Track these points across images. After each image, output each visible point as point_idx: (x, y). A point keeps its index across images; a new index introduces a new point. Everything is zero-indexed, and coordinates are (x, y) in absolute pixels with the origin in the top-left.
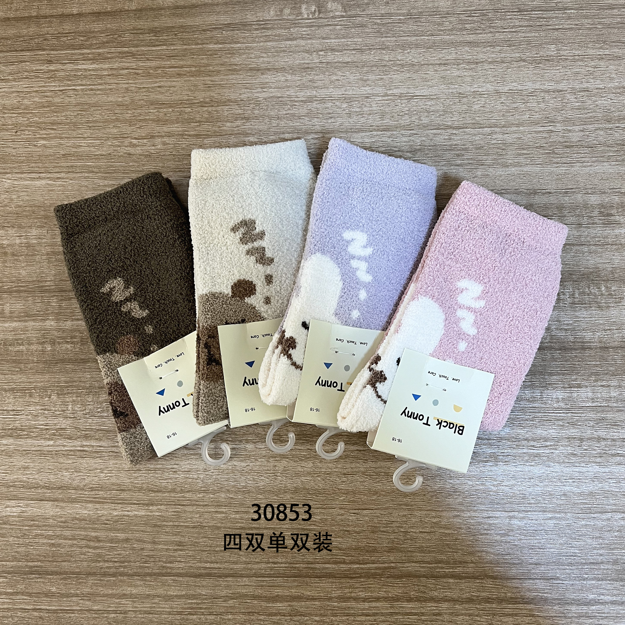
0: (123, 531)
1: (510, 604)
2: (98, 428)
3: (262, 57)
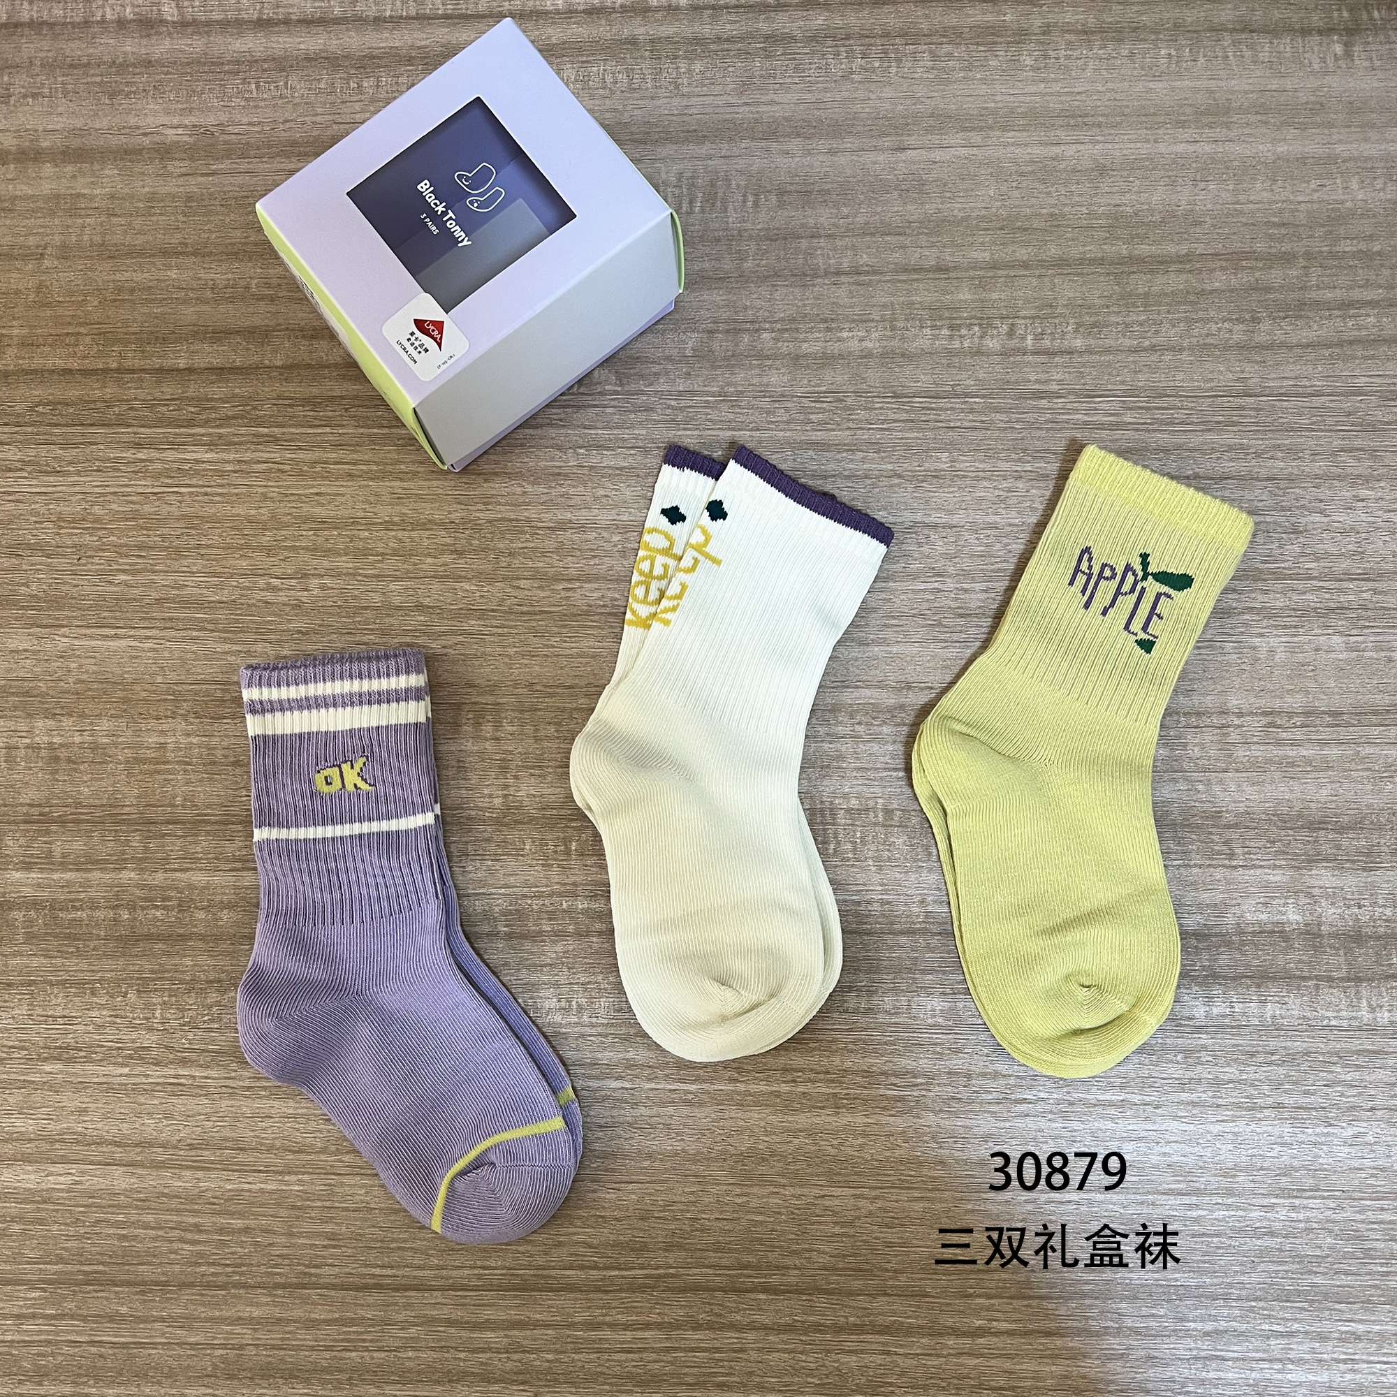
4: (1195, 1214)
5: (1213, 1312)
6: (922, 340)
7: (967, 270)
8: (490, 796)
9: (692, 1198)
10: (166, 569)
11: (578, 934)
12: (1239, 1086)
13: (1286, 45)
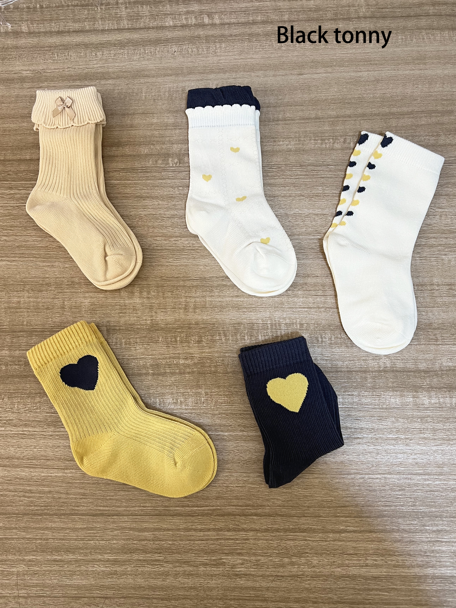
0: (48, 486)
1: (291, 533)
2: (33, 419)
3: (144, 189)
4: (427, 482)
5: (436, 523)
6: (310, 145)
7: (327, 118)
8: (146, 320)
9: (227, 478)
10: (21, 234)
11: (180, 373)
12: (443, 431)
13: (446, 33)
